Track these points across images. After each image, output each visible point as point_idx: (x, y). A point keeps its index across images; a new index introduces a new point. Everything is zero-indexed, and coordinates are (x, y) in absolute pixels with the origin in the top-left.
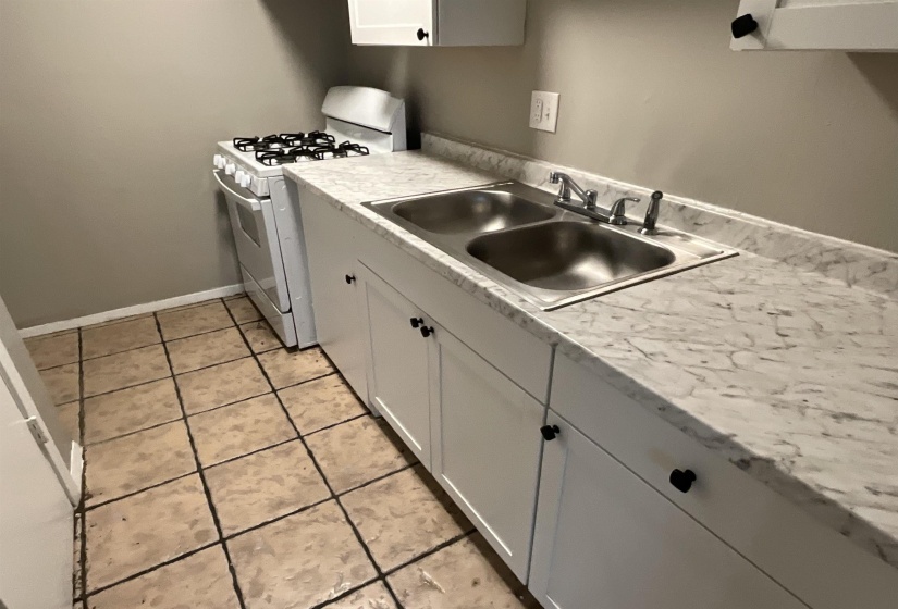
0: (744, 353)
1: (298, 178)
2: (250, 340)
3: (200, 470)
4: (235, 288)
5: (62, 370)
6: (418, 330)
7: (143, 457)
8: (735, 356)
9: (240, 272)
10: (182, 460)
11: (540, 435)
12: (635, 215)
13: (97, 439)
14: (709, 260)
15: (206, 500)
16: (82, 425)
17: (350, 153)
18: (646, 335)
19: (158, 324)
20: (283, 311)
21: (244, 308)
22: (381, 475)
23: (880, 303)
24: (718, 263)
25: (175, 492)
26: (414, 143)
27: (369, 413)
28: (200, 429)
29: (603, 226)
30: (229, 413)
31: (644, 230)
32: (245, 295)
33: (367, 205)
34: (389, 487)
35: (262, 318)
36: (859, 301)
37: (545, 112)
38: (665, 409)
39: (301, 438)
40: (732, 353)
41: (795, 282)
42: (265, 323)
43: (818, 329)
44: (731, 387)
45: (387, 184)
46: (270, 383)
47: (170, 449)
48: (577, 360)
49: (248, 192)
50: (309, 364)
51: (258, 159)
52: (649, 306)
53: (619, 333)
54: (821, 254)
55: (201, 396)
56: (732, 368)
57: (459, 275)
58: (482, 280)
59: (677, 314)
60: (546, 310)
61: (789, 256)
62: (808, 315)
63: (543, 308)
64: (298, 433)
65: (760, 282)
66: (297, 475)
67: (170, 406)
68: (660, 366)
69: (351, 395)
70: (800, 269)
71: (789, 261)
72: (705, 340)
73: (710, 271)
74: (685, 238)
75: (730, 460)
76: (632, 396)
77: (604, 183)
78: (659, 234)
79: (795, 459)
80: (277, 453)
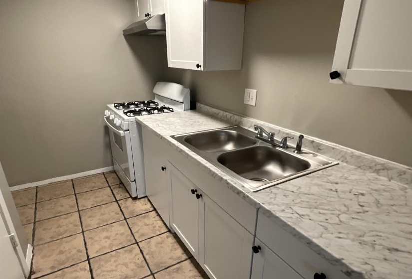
0: (344, 215)
1: (142, 123)
2: (115, 193)
3: (88, 259)
4: (110, 168)
5: (27, 208)
6: (195, 195)
7: (61, 252)
8: (340, 217)
9: (112, 161)
10: (80, 254)
11: (251, 250)
12: (292, 144)
13: (41, 243)
14: (326, 166)
15: (90, 275)
16: (33, 235)
17: (165, 110)
18: (300, 205)
19: (73, 185)
20: (132, 180)
21: (113, 178)
22: (175, 263)
23: (404, 189)
24: (329, 168)
25: (76, 271)
26: (193, 107)
27: (169, 231)
28: (90, 238)
29: (278, 149)
30: (103, 230)
31: (296, 151)
32: (114, 172)
33: (173, 137)
34: (178, 270)
35: (121, 183)
36: (395, 188)
37: (251, 98)
38: (310, 243)
39: (137, 243)
40: (339, 215)
41: (365, 178)
42: (123, 185)
43: (377, 203)
44: (340, 233)
45: (181, 126)
46: (123, 215)
47: (75, 248)
48: (268, 217)
49: (119, 128)
50: (142, 206)
51: (124, 113)
52: (300, 190)
53: (287, 204)
54: (376, 165)
55: (91, 221)
56: (339, 222)
57: (214, 173)
58: (225, 176)
59: (313, 195)
60: (254, 192)
61: (361, 165)
62: (372, 196)
63: (252, 191)
64: (136, 241)
65: (349, 178)
66: (135, 263)
67: (77, 226)
68: (306, 221)
69: (161, 222)
70: (368, 172)
71: (361, 167)
72: (326, 208)
73: (327, 172)
74: (315, 155)
75: (342, 271)
76: (295, 235)
77: (277, 129)
78: (303, 153)
79: (372, 273)
80: (126, 251)
